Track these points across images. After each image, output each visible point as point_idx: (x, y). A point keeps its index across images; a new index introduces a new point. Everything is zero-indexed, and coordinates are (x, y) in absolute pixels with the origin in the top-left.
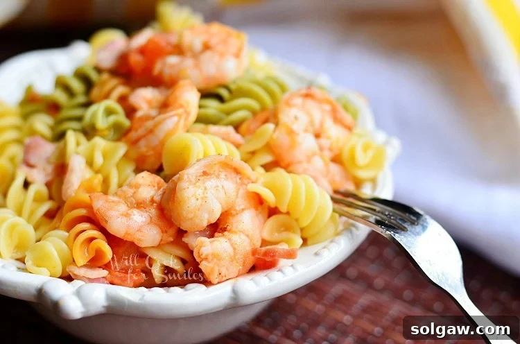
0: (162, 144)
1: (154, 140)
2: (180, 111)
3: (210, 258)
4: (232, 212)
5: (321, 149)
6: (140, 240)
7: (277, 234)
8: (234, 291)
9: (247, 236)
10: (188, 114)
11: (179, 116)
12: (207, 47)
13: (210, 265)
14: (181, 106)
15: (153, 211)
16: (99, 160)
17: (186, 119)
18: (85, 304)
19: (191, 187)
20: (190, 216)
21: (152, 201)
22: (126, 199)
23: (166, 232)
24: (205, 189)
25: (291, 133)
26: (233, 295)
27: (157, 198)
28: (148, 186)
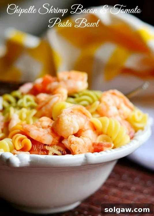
0: (52, 108)
1: (49, 107)
2: (60, 95)
3: (75, 143)
4: (84, 130)
6: (44, 139)
8: (86, 157)
9: (90, 139)
10: (63, 97)
11: (59, 97)
12: (69, 78)
13: (75, 145)
14: (60, 93)
15: (49, 130)
17: (62, 99)
18: (21, 160)
19: (66, 115)
20: (66, 128)
21: (49, 126)
22: (37, 126)
23: (55, 138)
25: (106, 104)
26: (85, 158)
27: (51, 125)
28: (46, 121)
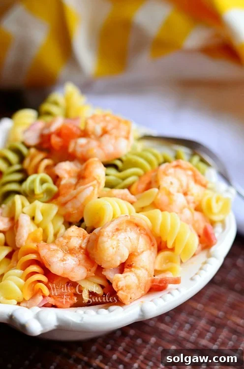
0: (84, 205)
1: (78, 204)
2: (95, 182)
3: (124, 288)
4: (136, 253)
5: (188, 202)
7: (164, 265)
8: (142, 311)
9: (147, 270)
10: (99, 183)
11: (94, 186)
12: (105, 132)
13: (124, 294)
14: (95, 179)
15: (81, 256)
16: (39, 217)
17: (99, 187)
19: (109, 240)
20: (109, 259)
21: (81, 247)
22: (62, 247)
23: (90, 270)
24: (118, 240)
25: (169, 194)
27: (84, 246)
28: (76, 236)
